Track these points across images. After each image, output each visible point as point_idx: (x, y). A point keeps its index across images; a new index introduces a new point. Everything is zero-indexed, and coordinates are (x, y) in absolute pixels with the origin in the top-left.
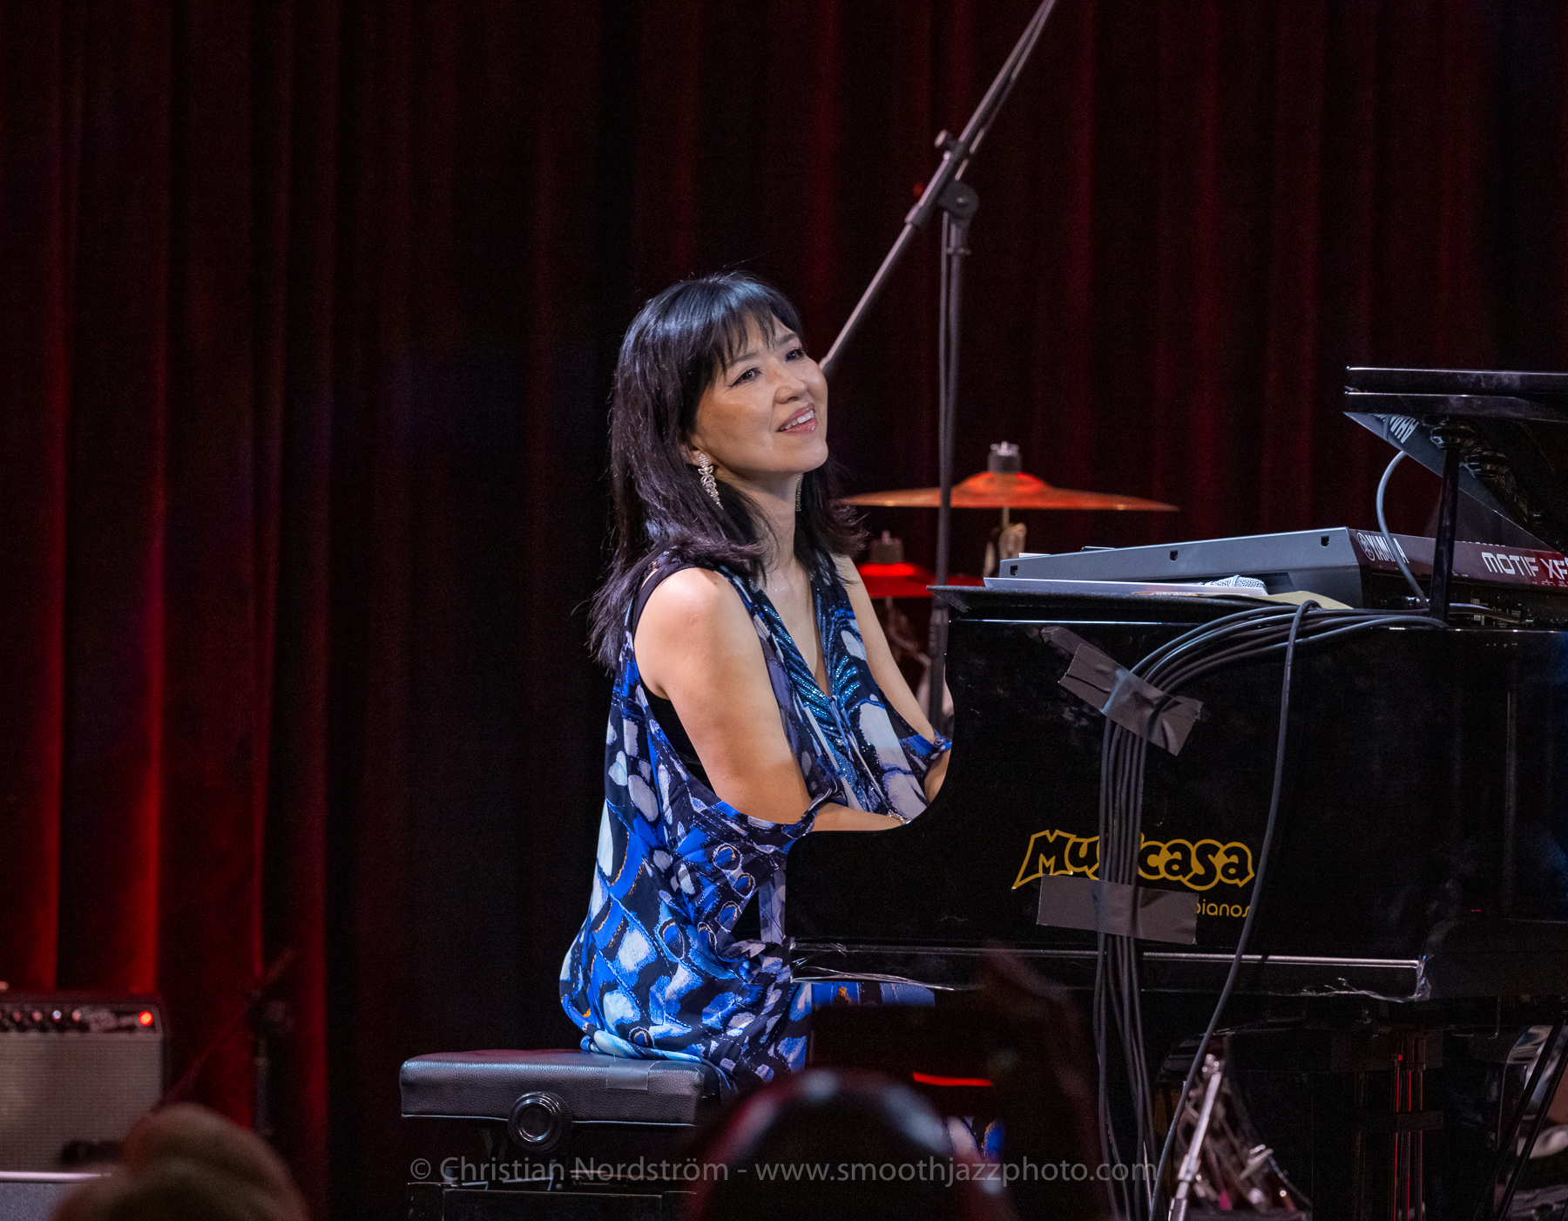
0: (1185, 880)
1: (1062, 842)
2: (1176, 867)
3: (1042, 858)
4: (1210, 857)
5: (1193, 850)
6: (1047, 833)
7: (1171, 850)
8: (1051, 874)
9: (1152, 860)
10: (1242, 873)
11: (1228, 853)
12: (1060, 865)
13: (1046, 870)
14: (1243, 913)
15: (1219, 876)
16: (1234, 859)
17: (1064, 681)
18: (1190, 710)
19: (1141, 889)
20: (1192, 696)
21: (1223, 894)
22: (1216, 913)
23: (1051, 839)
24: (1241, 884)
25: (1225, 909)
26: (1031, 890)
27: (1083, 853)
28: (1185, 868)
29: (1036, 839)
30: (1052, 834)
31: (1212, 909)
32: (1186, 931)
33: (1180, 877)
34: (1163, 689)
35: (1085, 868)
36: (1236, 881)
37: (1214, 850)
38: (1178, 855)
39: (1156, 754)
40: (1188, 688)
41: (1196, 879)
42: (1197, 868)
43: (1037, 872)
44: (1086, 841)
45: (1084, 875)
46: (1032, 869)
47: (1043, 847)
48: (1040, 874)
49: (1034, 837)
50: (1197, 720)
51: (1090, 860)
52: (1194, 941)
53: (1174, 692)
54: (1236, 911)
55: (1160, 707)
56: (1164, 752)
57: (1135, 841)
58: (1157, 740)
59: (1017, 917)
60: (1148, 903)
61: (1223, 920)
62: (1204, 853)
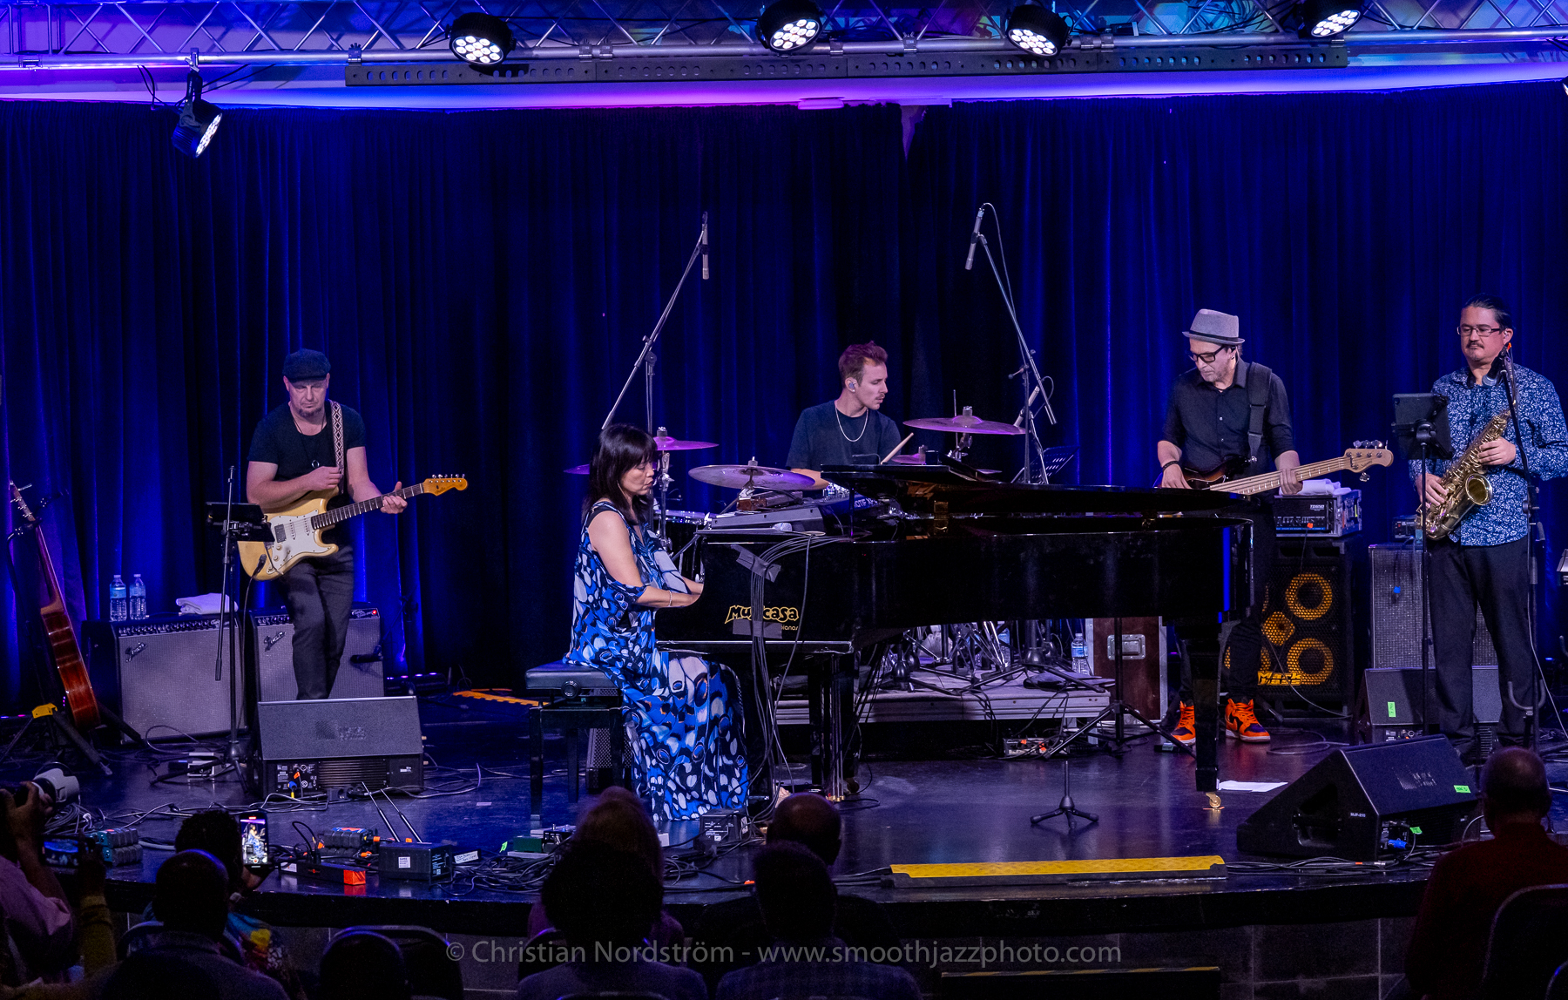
0: (778, 619)
1: (739, 609)
2: (775, 616)
3: (733, 614)
4: (785, 612)
5: (780, 610)
6: (734, 606)
7: (773, 610)
8: (737, 618)
9: (767, 614)
10: (795, 617)
11: (791, 611)
12: (739, 616)
13: (735, 617)
14: (796, 628)
15: (788, 618)
16: (793, 612)
17: (738, 561)
18: (777, 568)
20: (777, 564)
21: (789, 623)
23: (736, 608)
24: (795, 620)
27: (746, 612)
28: (778, 616)
29: (732, 608)
30: (736, 606)
31: (787, 628)
32: (778, 635)
33: (776, 619)
34: (769, 562)
36: (793, 619)
37: (786, 610)
38: (775, 612)
39: (767, 582)
40: (776, 562)
41: (781, 619)
42: (781, 616)
44: (747, 609)
45: (747, 618)
46: (731, 617)
47: (733, 610)
48: (733, 619)
50: (779, 572)
51: (748, 614)
52: (781, 638)
53: (772, 563)
54: (794, 628)
55: (768, 568)
56: (770, 581)
57: (762, 608)
58: (767, 578)
59: (727, 632)
60: (767, 625)
61: (790, 631)
62: (783, 611)
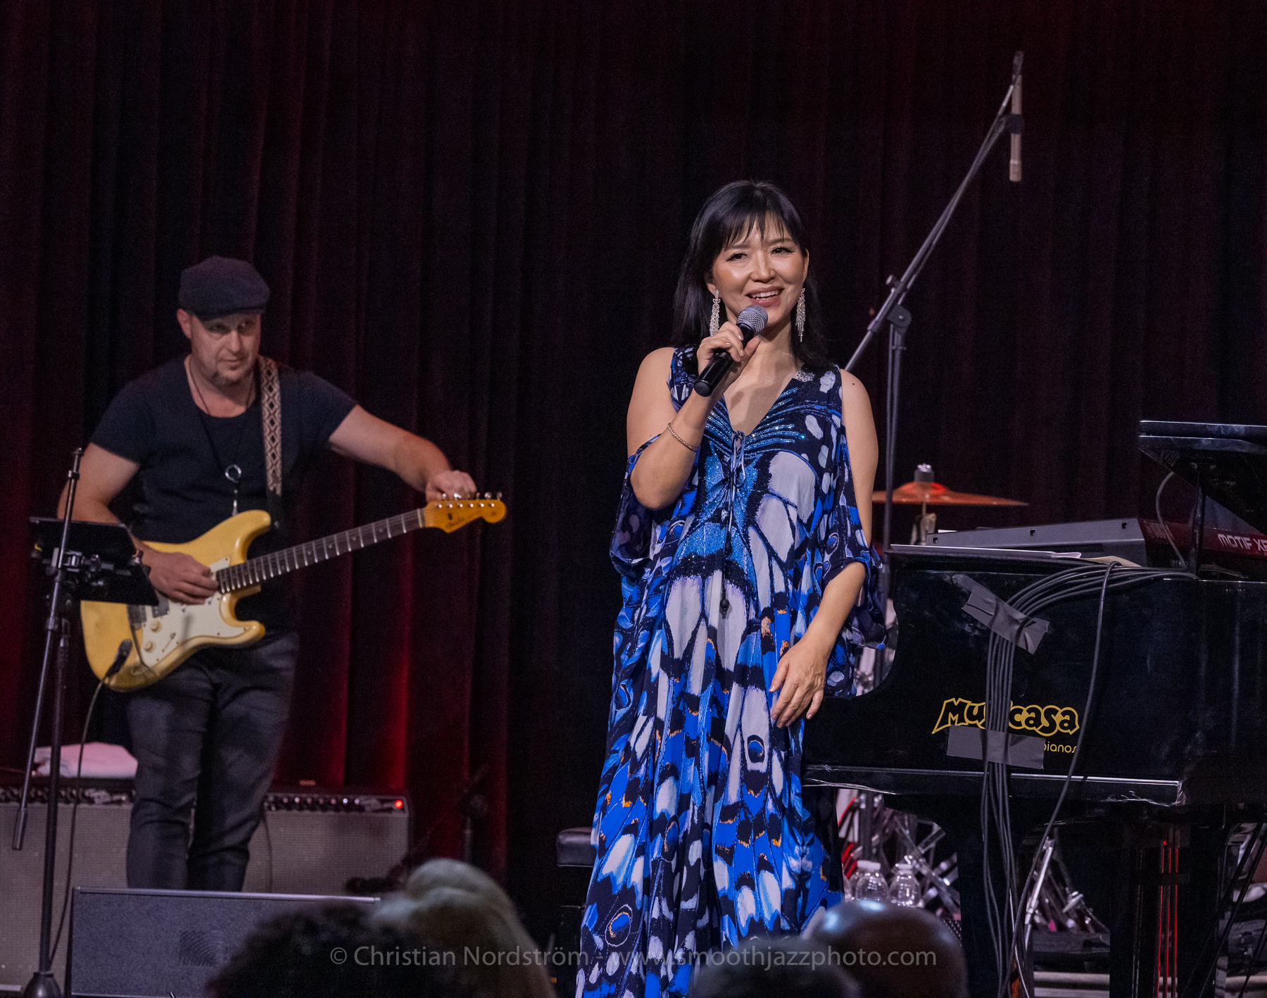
0: (1037, 730)
1: (962, 705)
2: (1031, 722)
3: (950, 715)
4: (1052, 716)
5: (1042, 711)
6: (953, 700)
8: (956, 724)
9: (1017, 717)
10: (1072, 726)
11: (1064, 714)
12: (961, 719)
13: (953, 722)
14: (1072, 750)
15: (1058, 727)
16: (1067, 717)
17: (965, 608)
18: (1041, 626)
19: (1010, 735)
20: (1043, 618)
21: (1060, 739)
22: (1056, 750)
23: (956, 704)
24: (1071, 733)
25: (1061, 747)
26: (943, 735)
27: (975, 712)
28: (1038, 722)
29: (947, 704)
30: (956, 701)
31: (1054, 748)
32: (1036, 761)
33: (1034, 728)
34: (1025, 614)
35: (977, 722)
36: (1069, 731)
37: (1055, 712)
38: (1033, 715)
39: (1021, 653)
40: (1041, 613)
41: (1044, 730)
42: (1045, 723)
43: (947, 723)
44: (977, 705)
45: (976, 726)
46: (944, 721)
47: (951, 708)
48: (949, 725)
49: (945, 702)
50: (1046, 633)
51: (979, 717)
52: (1042, 767)
53: (1032, 616)
54: (1068, 749)
55: (1024, 624)
56: (1026, 652)
57: (1007, 706)
58: (1021, 644)
59: (934, 751)
60: (1014, 743)
61: (1061, 754)
62: (1049, 714)
